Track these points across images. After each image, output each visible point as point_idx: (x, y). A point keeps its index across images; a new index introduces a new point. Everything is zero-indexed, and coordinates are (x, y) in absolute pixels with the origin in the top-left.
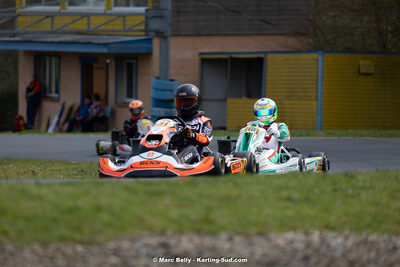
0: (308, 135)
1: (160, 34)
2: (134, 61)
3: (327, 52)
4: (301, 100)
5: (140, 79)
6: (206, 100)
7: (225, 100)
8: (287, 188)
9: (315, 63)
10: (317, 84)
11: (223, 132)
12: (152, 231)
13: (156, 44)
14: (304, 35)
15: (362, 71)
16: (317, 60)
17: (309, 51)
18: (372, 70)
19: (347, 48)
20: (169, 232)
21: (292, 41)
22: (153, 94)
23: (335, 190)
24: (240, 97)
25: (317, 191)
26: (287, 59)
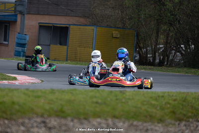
1: (21, 13)
2: (8, 25)
3: (98, 26)
4: (85, 48)
6: (41, 45)
7: (49, 45)
8: (95, 97)
9: (92, 31)
10: (93, 41)
12: (37, 115)
13: (19, 17)
14: (88, 17)
15: (114, 36)
16: (94, 30)
17: (90, 25)
18: (119, 36)
19: (108, 25)
20: (45, 116)
21: (82, 20)
22: (16, 40)
25: (109, 99)
26: (80, 29)
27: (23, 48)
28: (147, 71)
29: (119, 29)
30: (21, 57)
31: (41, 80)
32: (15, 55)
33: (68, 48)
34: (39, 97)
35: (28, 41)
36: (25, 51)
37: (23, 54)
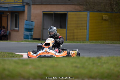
0: (83, 43)
1: (28, 4)
2: (18, 14)
3: (91, 11)
4: (81, 29)
5: (20, 21)
6: (45, 29)
10: (87, 24)
13: (26, 8)
14: (82, 5)
15: (104, 19)
16: (87, 15)
17: (84, 11)
18: (107, 18)
19: (98, 10)
21: (77, 7)
22: (25, 26)
23: (94, 64)
24: (58, 28)
26: (76, 14)
27: (31, 33)
29: (108, 13)
30: (29, 40)
32: (24, 38)
33: (67, 31)
35: (34, 26)
36: (32, 35)
37: (31, 37)
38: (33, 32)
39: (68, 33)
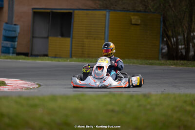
4: (95, 39)
6: (36, 37)
7: (47, 38)
8: (110, 104)
9: (103, 16)
10: (105, 30)
11: (47, 58)
15: (133, 23)
16: (105, 15)
17: (100, 9)
18: (139, 22)
19: (124, 8)
21: (90, 3)
22: (3, 33)
24: (57, 36)
26: (87, 14)
27: (13, 43)
28: (178, 67)
29: (140, 13)
31: (38, 84)
32: (3, 52)
33: (72, 41)
34: (35, 106)
35: (19, 33)
36: (16, 47)
37: (13, 50)
38: (16, 43)
39: (73, 45)
